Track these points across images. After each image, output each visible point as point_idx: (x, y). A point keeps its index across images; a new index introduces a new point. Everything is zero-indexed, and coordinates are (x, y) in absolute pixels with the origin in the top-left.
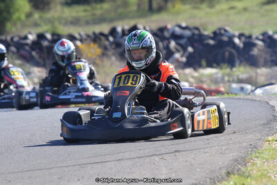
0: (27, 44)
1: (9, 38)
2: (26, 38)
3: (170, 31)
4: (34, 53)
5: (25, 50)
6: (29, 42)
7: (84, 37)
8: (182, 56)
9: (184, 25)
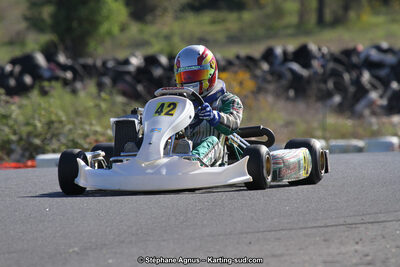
0: (129, 73)
1: (99, 63)
2: (127, 62)
3: (362, 56)
4: (140, 88)
5: (126, 82)
6: (131, 69)
7: (223, 63)
8: (381, 97)
9: (385, 45)
